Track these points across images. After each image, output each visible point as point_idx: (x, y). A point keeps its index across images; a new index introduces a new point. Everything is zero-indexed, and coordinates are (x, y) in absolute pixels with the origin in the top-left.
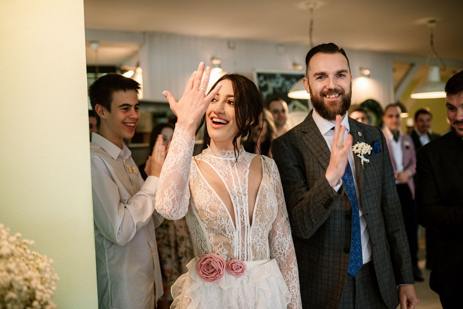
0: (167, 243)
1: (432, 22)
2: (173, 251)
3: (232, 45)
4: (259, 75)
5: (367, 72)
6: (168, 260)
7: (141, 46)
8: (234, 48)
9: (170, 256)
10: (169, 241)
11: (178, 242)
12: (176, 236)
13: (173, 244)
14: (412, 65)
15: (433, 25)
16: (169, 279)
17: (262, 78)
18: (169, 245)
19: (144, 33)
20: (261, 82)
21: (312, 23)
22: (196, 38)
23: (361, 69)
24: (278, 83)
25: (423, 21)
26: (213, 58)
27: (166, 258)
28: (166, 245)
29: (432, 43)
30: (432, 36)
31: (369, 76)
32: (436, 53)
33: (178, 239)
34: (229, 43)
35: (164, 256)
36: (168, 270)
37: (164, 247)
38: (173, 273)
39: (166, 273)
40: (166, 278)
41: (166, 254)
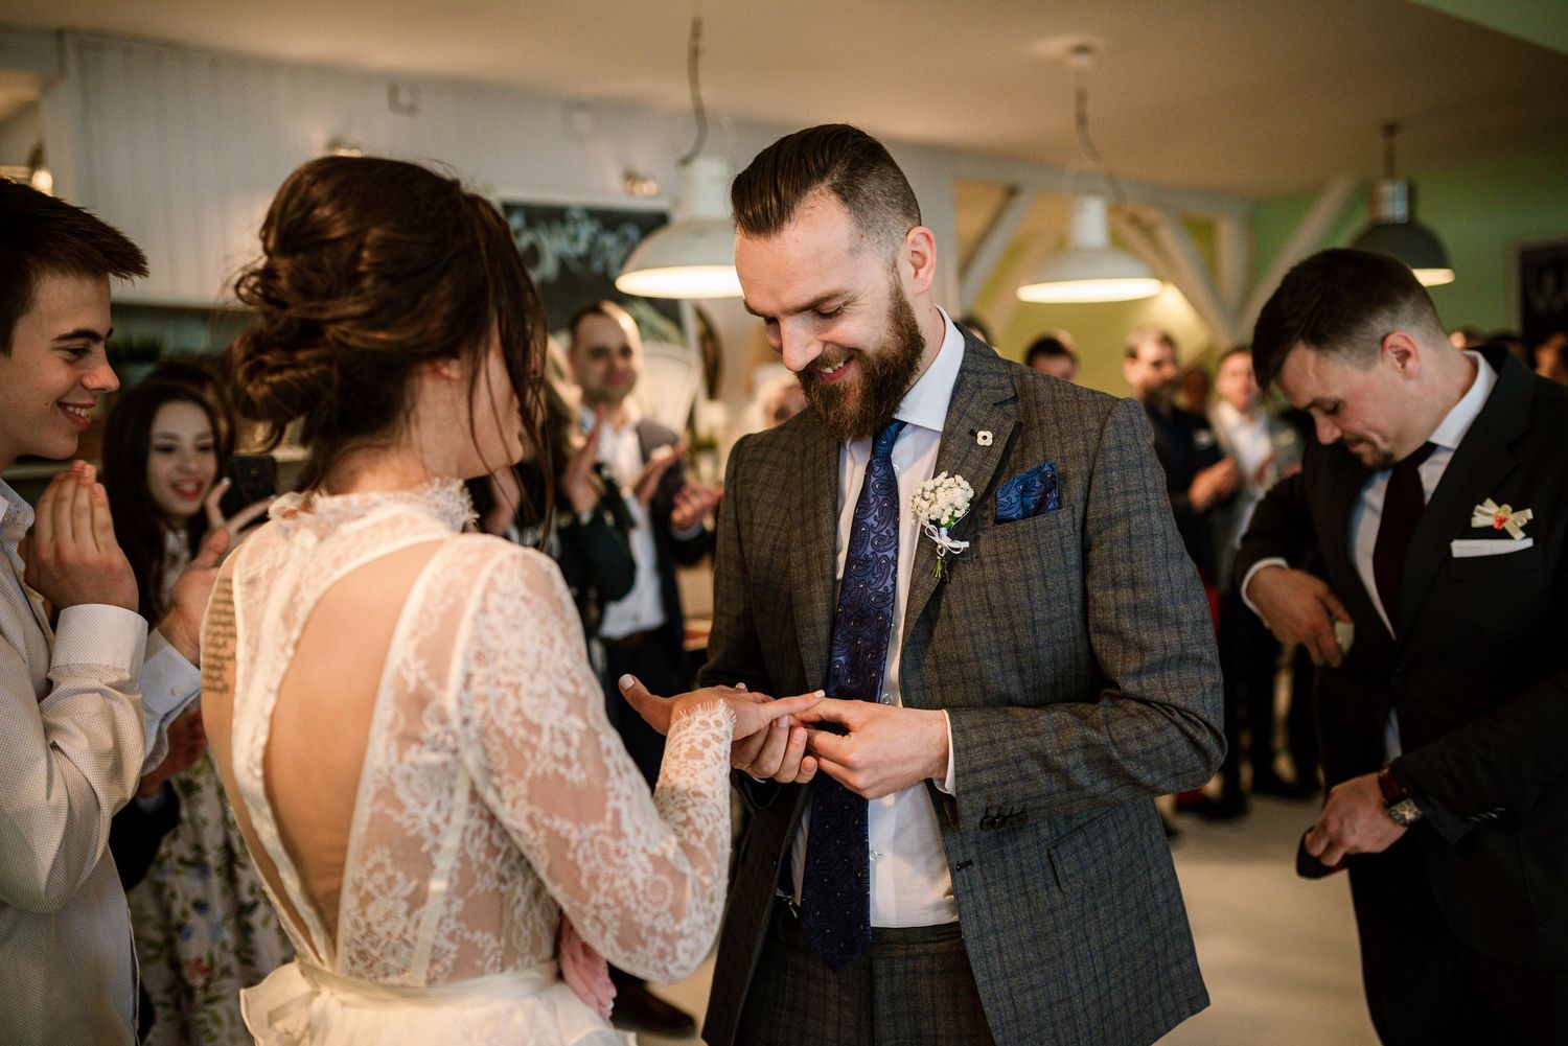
0: (189, 855)
1: (1081, 50)
2: (216, 882)
3: (404, 98)
4: (509, 208)
6: (195, 920)
8: (411, 110)
9: (201, 906)
10: (198, 848)
13: (213, 858)
14: (1012, 192)
15: (1083, 61)
16: (200, 996)
17: (518, 220)
18: (198, 865)
19: (60, 34)
21: (697, 29)
22: (272, 67)
24: (575, 239)
25: (1055, 46)
27: (185, 914)
28: (182, 861)
29: (1081, 120)
30: (1081, 97)
32: (1095, 155)
34: (393, 91)
35: (177, 907)
36: (199, 961)
37: (177, 873)
38: (217, 970)
39: (186, 972)
40: (190, 991)
41: (186, 897)
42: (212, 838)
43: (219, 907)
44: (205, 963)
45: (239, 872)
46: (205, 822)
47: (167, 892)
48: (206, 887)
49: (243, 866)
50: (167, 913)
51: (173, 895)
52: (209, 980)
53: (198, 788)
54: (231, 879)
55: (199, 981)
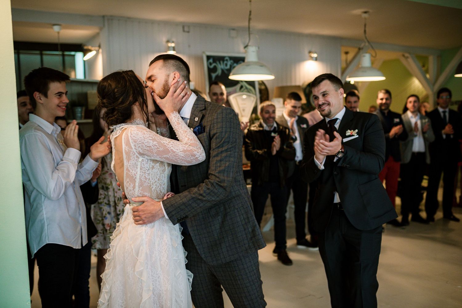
0: (107, 202)
1: (365, 12)
2: (112, 209)
3: (186, 29)
4: (208, 58)
5: (315, 55)
6: (108, 216)
7: (101, 29)
8: (188, 32)
9: (109, 213)
10: (109, 201)
11: (117, 201)
12: (115, 197)
14: (360, 49)
15: (366, 15)
16: (108, 231)
17: (211, 61)
18: (109, 204)
19: (103, 17)
20: (211, 64)
22: (153, 22)
23: (310, 52)
24: (226, 65)
25: (358, 12)
26: (168, 41)
27: (106, 214)
28: (106, 203)
29: (365, 31)
30: (365, 26)
31: (316, 59)
32: (368, 42)
33: (116, 199)
34: (183, 27)
35: (104, 213)
36: (108, 224)
37: (104, 206)
38: (112, 227)
39: (106, 226)
40: (106, 230)
41: (106, 211)
42: (112, 199)
43: (113, 214)
44: (110, 225)
45: (117, 207)
46: (110, 196)
47: (102, 209)
48: (110, 209)
49: (118, 206)
50: (102, 214)
51: (104, 210)
52: (110, 228)
53: (109, 188)
54: (116, 209)
55: (108, 228)
